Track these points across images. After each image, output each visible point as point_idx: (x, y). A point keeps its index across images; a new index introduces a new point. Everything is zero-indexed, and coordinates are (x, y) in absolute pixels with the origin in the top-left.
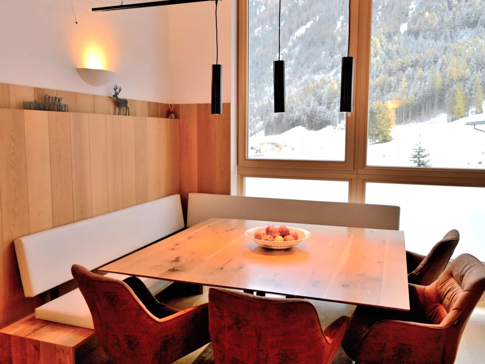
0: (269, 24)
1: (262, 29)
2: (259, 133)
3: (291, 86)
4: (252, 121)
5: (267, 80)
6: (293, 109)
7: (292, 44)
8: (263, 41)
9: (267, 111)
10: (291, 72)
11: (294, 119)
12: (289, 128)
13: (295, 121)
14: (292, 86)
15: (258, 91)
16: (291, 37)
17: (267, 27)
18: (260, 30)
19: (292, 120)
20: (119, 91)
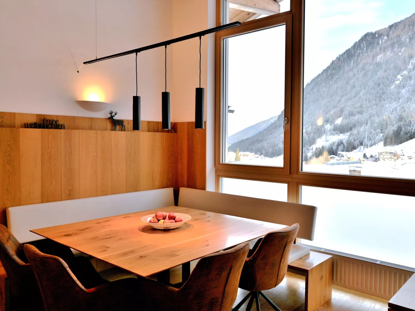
0: (390, 51)
1: (384, 56)
2: (379, 144)
3: (410, 103)
4: (373, 134)
5: (388, 99)
6: (411, 123)
7: (411, 67)
8: (384, 65)
9: (386, 124)
10: (410, 90)
11: (412, 132)
12: (407, 140)
13: (413, 133)
14: (412, 103)
15: (379, 108)
16: (411, 61)
17: (388, 53)
18: (382, 57)
19: (410, 132)
20: (114, 115)
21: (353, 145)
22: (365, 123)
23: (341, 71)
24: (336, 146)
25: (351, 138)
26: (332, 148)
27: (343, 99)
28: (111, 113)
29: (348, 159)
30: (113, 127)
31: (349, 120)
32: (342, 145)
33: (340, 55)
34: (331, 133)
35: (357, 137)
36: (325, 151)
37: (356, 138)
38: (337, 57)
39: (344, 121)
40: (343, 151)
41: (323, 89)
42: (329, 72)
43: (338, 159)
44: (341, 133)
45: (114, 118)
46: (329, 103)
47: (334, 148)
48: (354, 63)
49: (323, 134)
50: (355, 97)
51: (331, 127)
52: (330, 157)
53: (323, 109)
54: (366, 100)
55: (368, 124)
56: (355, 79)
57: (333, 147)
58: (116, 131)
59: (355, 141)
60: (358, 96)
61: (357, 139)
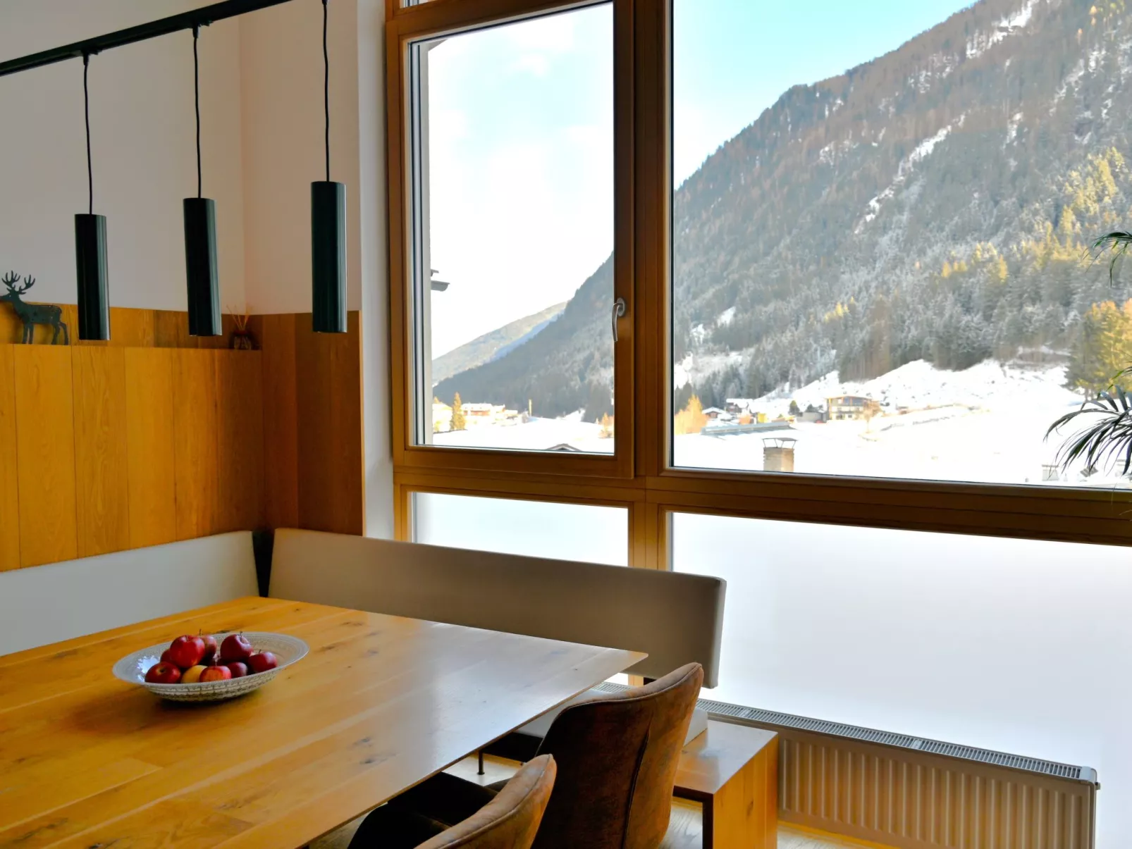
0: (850, 137)
1: (837, 149)
2: (828, 376)
3: (901, 271)
4: (813, 350)
5: (846, 259)
6: (904, 322)
7: (902, 178)
8: (837, 173)
9: (846, 326)
10: (901, 239)
11: (906, 345)
12: (895, 365)
13: (908, 348)
14: (904, 271)
15: (827, 284)
16: (901, 164)
17: (847, 142)
18: (830, 151)
19: (903, 346)
20: (24, 286)
21: (765, 381)
22: (791, 321)
23: (731, 184)
24: (719, 383)
25: (758, 362)
26: (711, 389)
27: (737, 260)
28: (9, 279)
29: (752, 418)
30: (22, 332)
31: (753, 314)
32: (736, 380)
33: (726, 143)
34: (707, 348)
35: (773, 360)
36: (693, 396)
37: (770, 362)
38: (720, 147)
39: (740, 316)
40: (739, 396)
41: (685, 233)
42: (700, 187)
43: (726, 418)
44: (733, 349)
45: (22, 298)
46: (702, 269)
47: (717, 387)
48: (762, 163)
49: (686, 351)
50: (766, 254)
51: (708, 334)
52: (707, 414)
53: (685, 284)
54: (794, 263)
55: (801, 324)
56: (764, 206)
57: (714, 385)
58: (31, 342)
59: (768, 370)
60: (775, 252)
61: (774, 364)
